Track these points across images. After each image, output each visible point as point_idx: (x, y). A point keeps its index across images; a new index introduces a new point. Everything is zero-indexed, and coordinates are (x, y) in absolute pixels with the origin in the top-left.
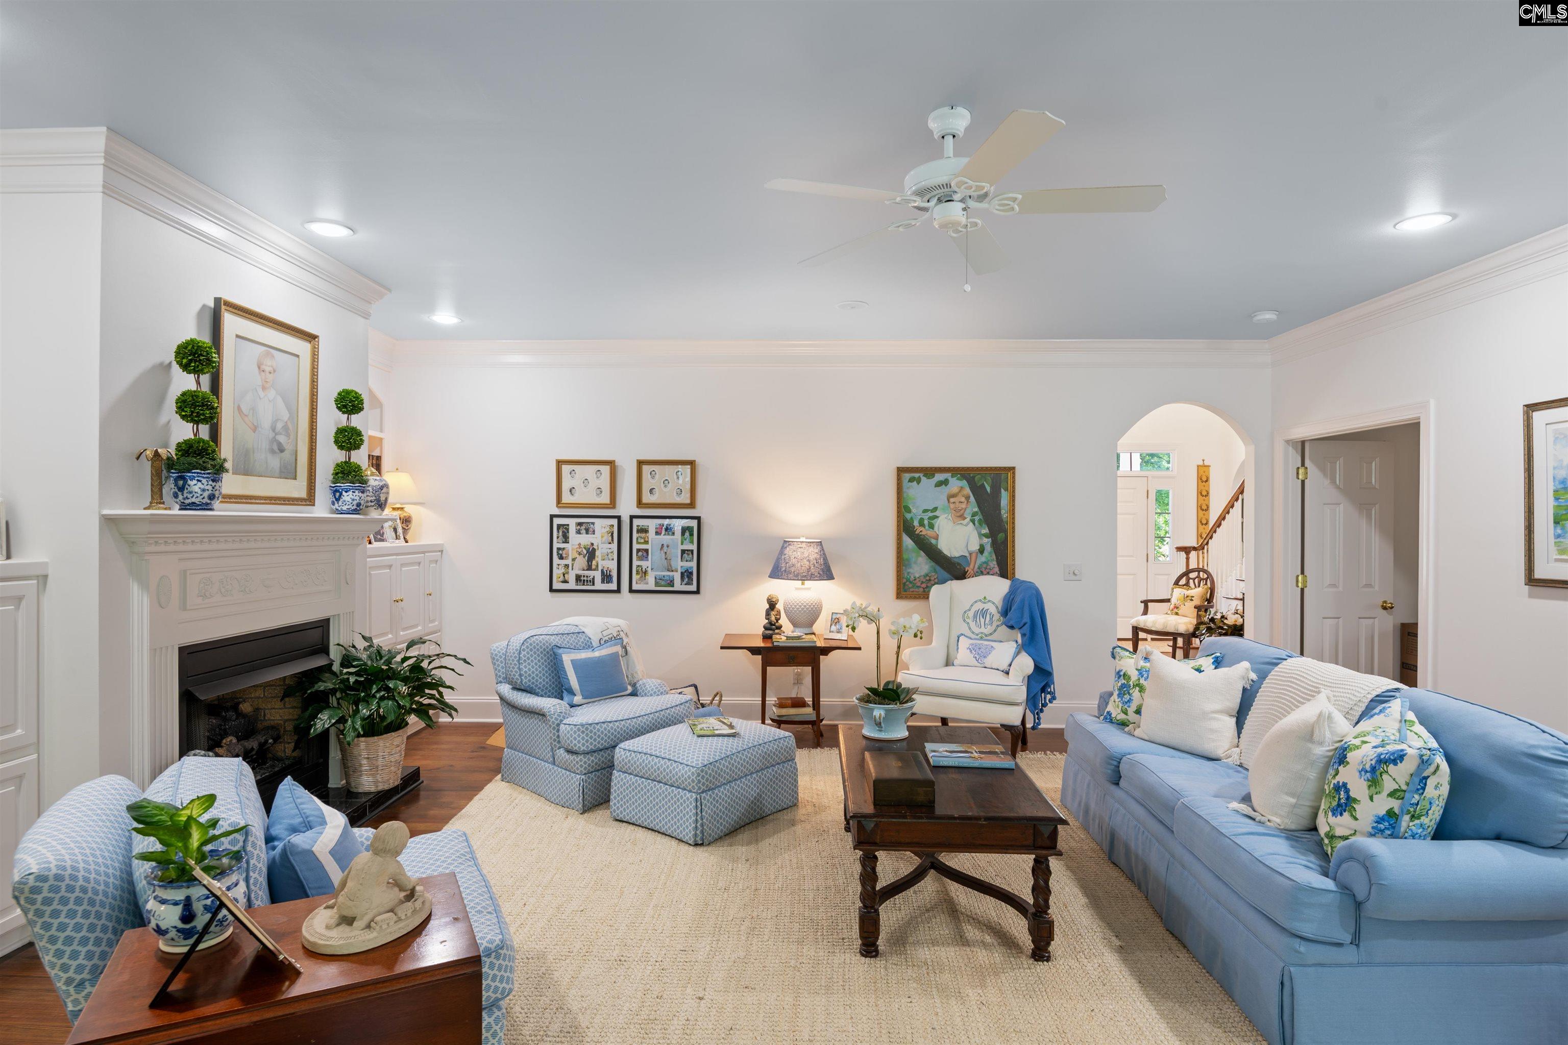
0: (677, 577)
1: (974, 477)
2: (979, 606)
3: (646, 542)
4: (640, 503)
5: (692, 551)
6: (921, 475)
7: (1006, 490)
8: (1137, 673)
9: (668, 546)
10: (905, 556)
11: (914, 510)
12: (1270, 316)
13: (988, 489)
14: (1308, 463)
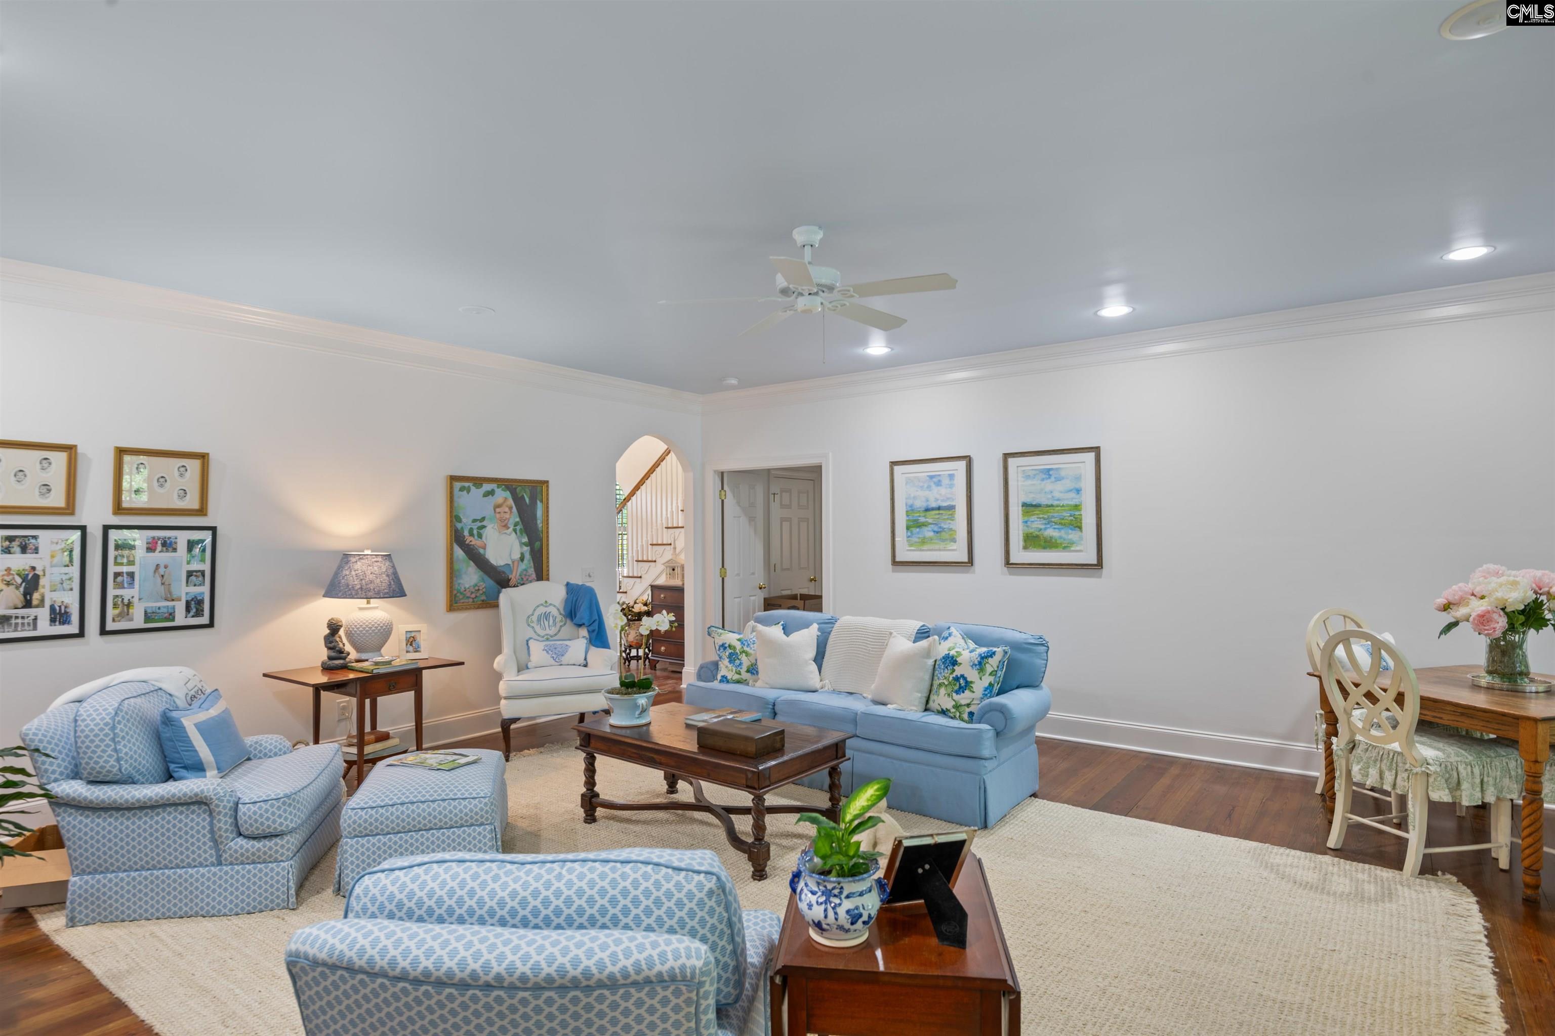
0: (180, 608)
1: (515, 489)
2: (542, 610)
3: (131, 563)
4: (118, 509)
5: (203, 573)
6: (471, 484)
7: (542, 501)
8: (739, 643)
9: (166, 567)
10: (456, 567)
11: (464, 520)
12: (734, 382)
13: (527, 500)
14: (726, 487)
